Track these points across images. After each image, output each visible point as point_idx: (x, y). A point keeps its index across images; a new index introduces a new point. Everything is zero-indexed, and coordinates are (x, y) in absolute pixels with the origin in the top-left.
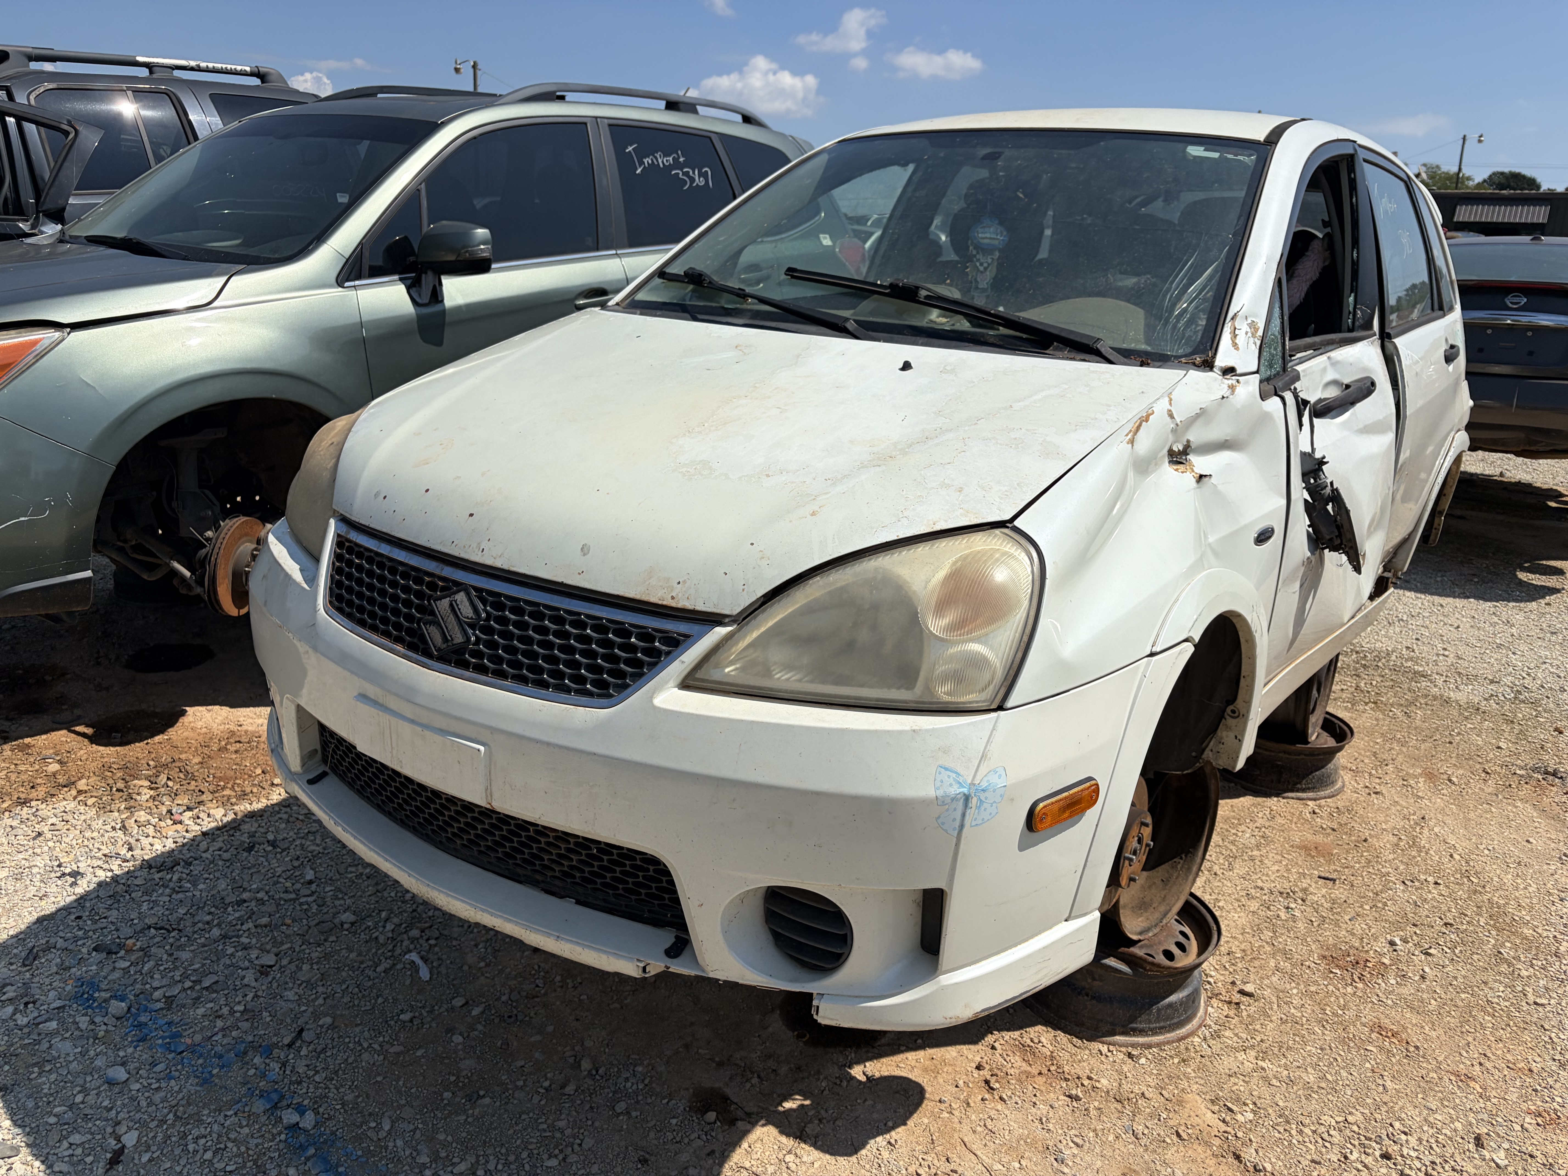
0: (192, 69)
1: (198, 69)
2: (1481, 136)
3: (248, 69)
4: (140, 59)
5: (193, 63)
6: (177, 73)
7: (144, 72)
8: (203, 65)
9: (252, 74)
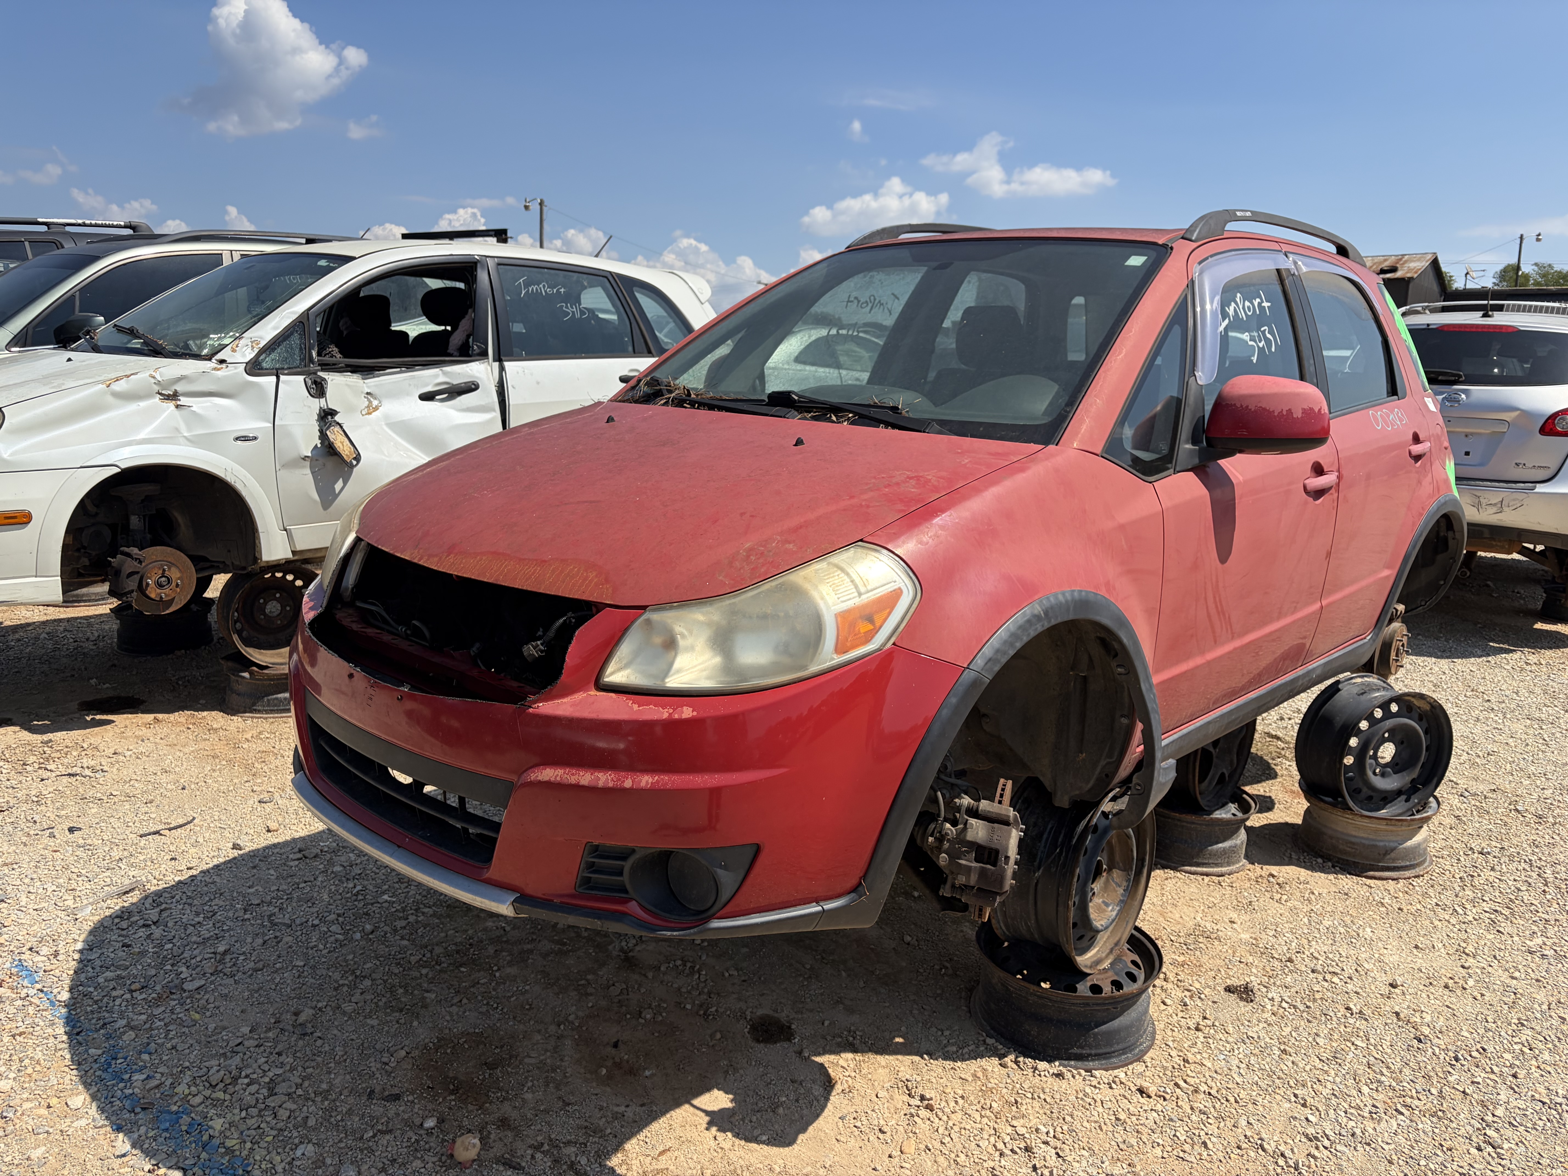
0: (79, 225)
1: (84, 225)
2: (1539, 235)
3: (122, 223)
4: (40, 220)
5: (80, 221)
6: (68, 229)
7: (44, 228)
8: (88, 222)
9: (125, 227)
